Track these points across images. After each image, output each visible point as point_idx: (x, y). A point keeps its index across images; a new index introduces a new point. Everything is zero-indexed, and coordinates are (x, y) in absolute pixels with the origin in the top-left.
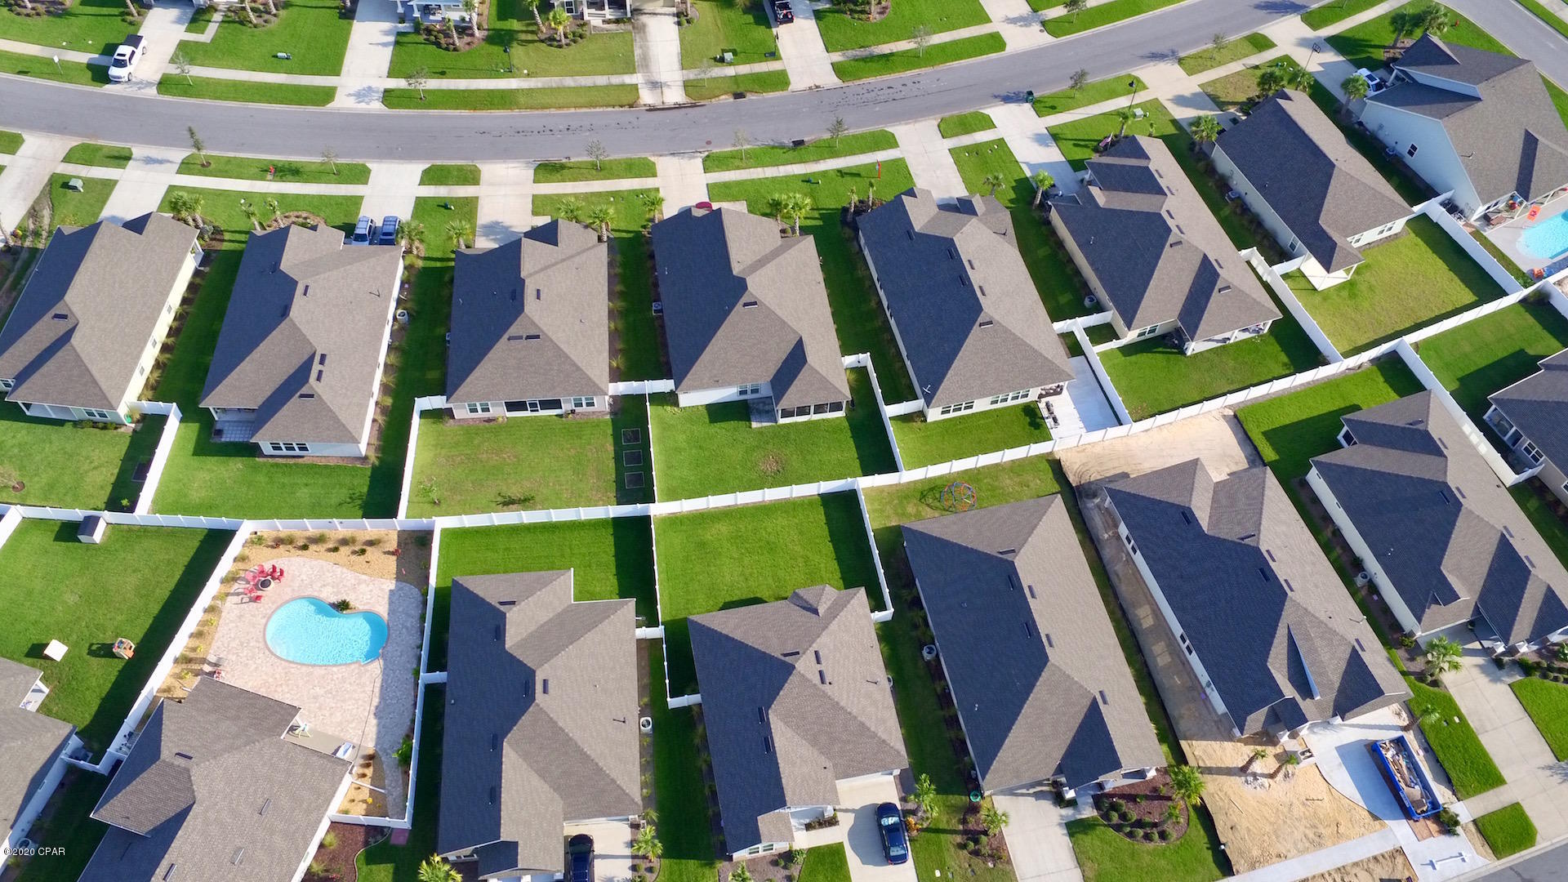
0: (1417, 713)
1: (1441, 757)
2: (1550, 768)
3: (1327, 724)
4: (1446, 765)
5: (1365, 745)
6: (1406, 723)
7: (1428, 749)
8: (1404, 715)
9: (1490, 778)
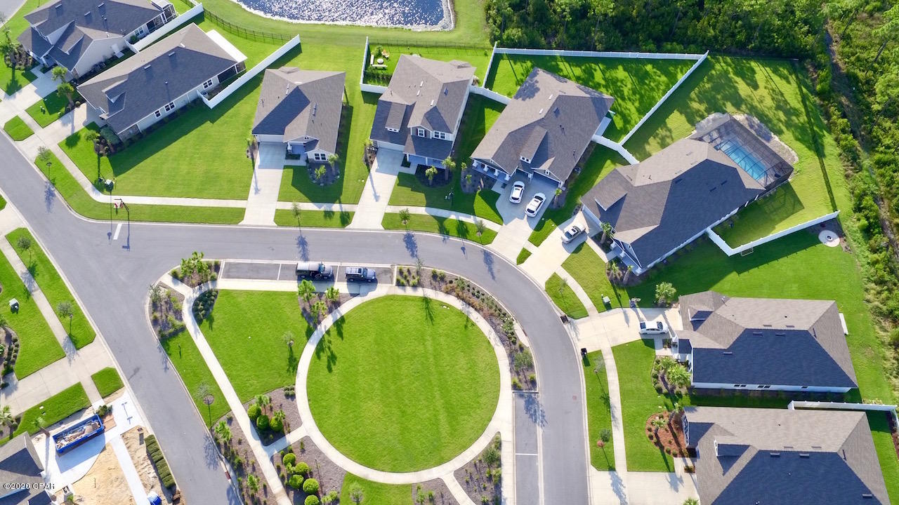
0: (38, 429)
1: (65, 415)
2: (70, 361)
3: (46, 480)
4: (70, 412)
5: (60, 456)
6: (44, 435)
7: (61, 422)
8: (39, 436)
9: (77, 390)
